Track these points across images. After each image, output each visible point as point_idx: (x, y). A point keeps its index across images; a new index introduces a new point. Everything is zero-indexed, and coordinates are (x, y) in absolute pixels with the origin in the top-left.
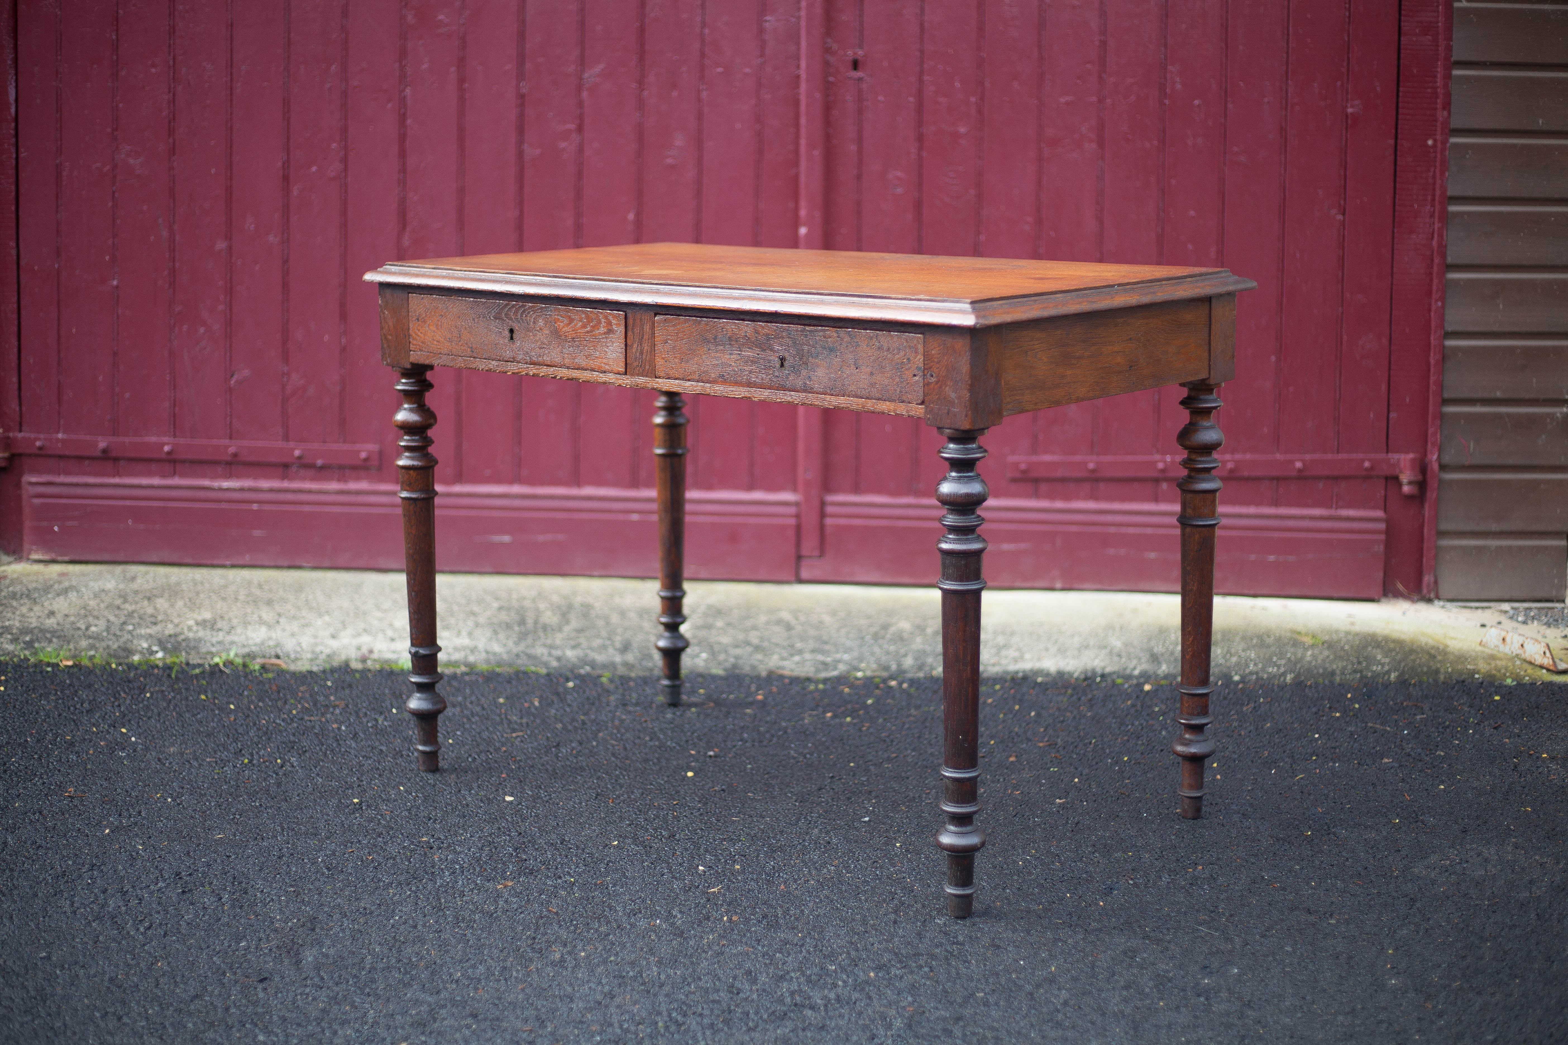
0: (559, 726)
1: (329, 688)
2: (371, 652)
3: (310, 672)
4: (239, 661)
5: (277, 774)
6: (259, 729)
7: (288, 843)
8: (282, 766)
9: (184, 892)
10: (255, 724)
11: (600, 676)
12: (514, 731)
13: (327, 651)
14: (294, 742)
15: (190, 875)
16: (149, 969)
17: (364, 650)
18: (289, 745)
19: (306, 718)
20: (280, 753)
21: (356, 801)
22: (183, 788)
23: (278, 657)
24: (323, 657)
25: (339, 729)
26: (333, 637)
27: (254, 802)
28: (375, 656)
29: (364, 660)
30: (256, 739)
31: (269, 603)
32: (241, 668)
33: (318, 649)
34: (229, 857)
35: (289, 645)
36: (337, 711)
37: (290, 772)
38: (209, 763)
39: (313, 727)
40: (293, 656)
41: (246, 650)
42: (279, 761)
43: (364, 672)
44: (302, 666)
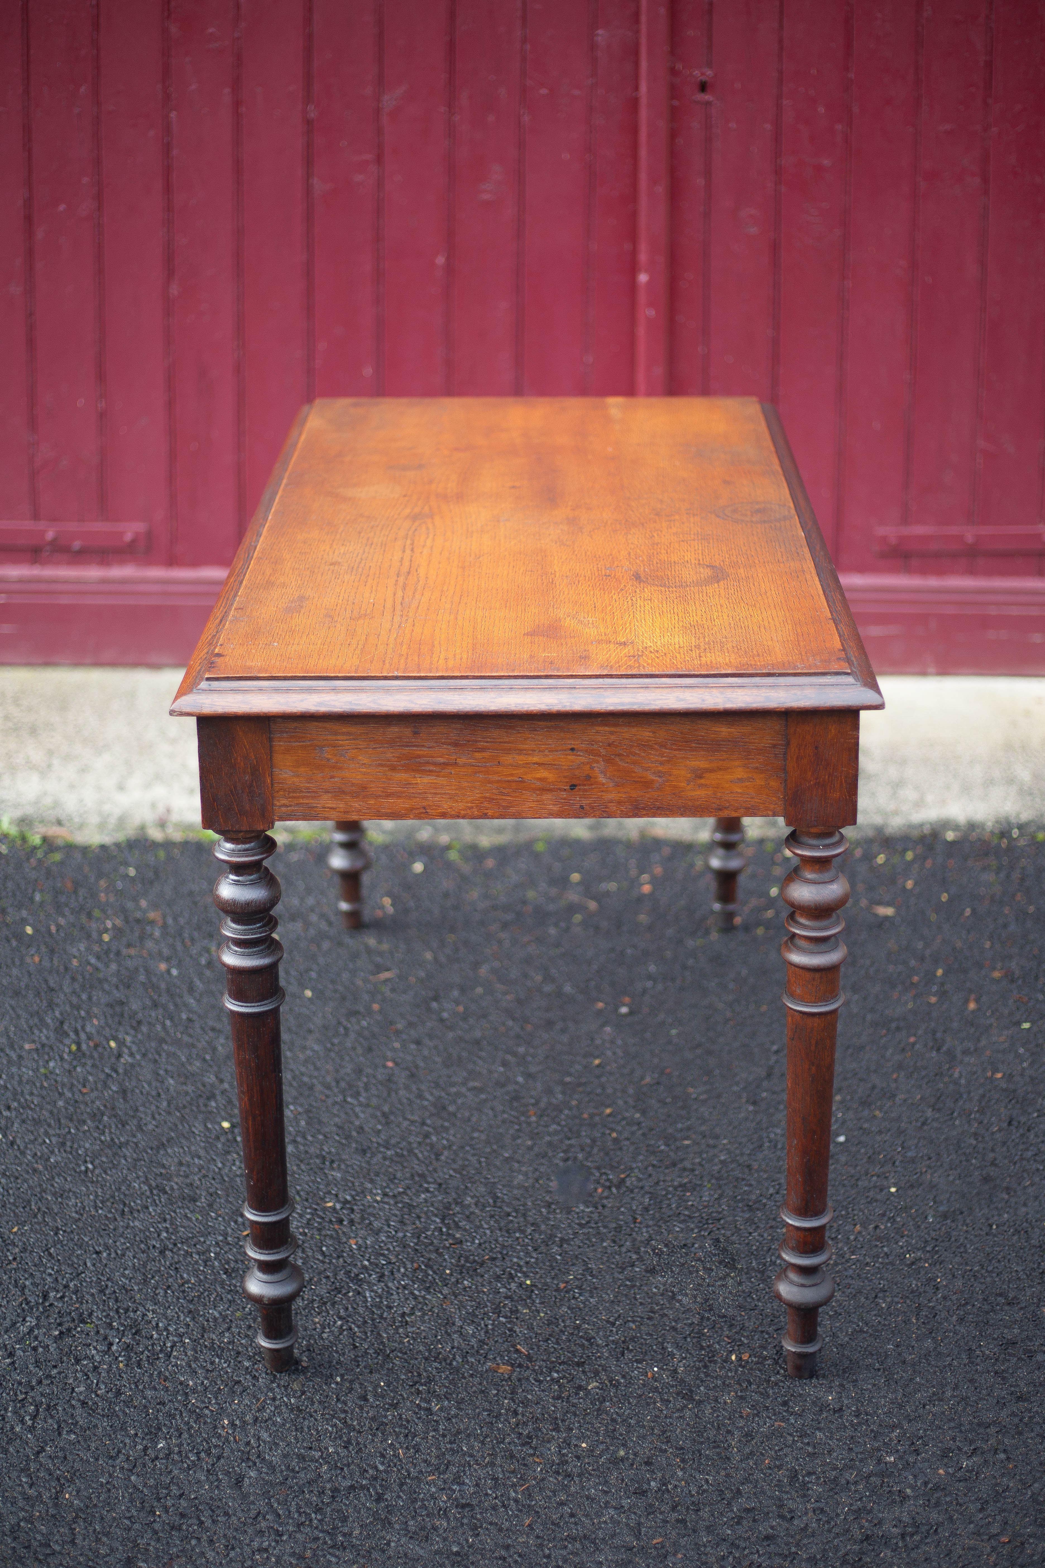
0: (429, 956)
1: (133, 879)
2: (169, 811)
3: (103, 847)
4: (13, 831)
5: (116, 1071)
6: (73, 979)
7: (165, 1220)
8: (119, 1056)
9: (61, 1333)
10: (66, 969)
11: (448, 848)
12: (379, 969)
13: (117, 812)
14: (122, 1003)
15: (62, 1297)
16: (56, 1505)
17: (161, 809)
18: (118, 1009)
19: (125, 951)
20: (110, 1027)
21: (226, 1125)
22: (9, 1108)
23: (59, 823)
24: (113, 821)
25: (168, 971)
26: (121, 788)
27: (103, 1133)
28: (175, 817)
29: (162, 824)
30: (75, 1000)
31: (33, 731)
32: (19, 842)
33: (107, 808)
34: (98, 1253)
35: (70, 804)
36: (157, 933)
37: (132, 1066)
38: (29, 1051)
39: (136, 970)
40: (77, 820)
41: (18, 813)
42: (113, 1044)
43: (168, 845)
44: (92, 837)
